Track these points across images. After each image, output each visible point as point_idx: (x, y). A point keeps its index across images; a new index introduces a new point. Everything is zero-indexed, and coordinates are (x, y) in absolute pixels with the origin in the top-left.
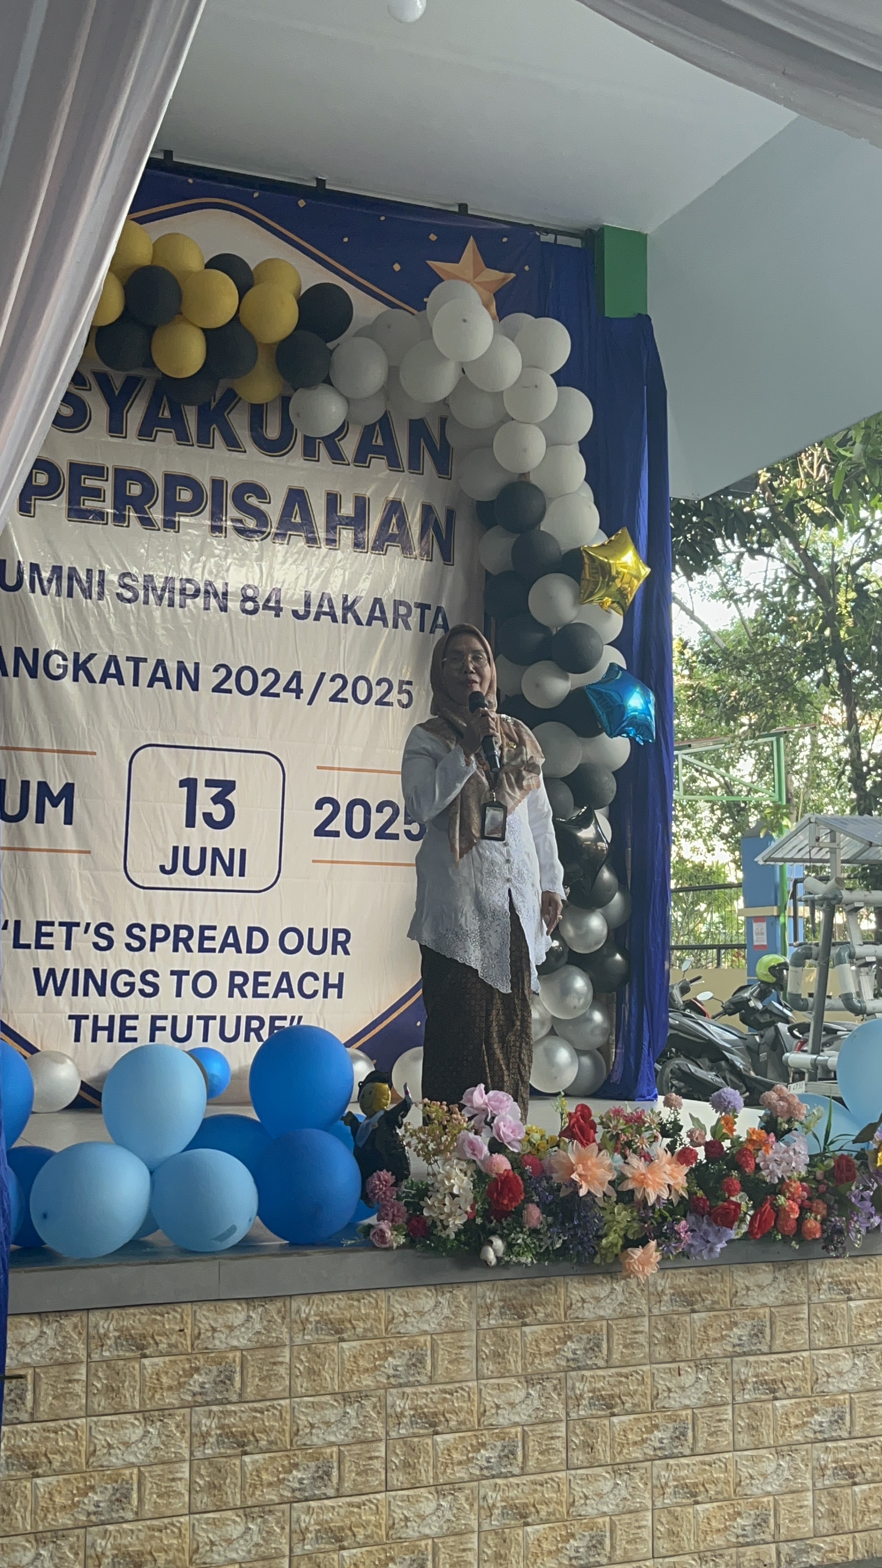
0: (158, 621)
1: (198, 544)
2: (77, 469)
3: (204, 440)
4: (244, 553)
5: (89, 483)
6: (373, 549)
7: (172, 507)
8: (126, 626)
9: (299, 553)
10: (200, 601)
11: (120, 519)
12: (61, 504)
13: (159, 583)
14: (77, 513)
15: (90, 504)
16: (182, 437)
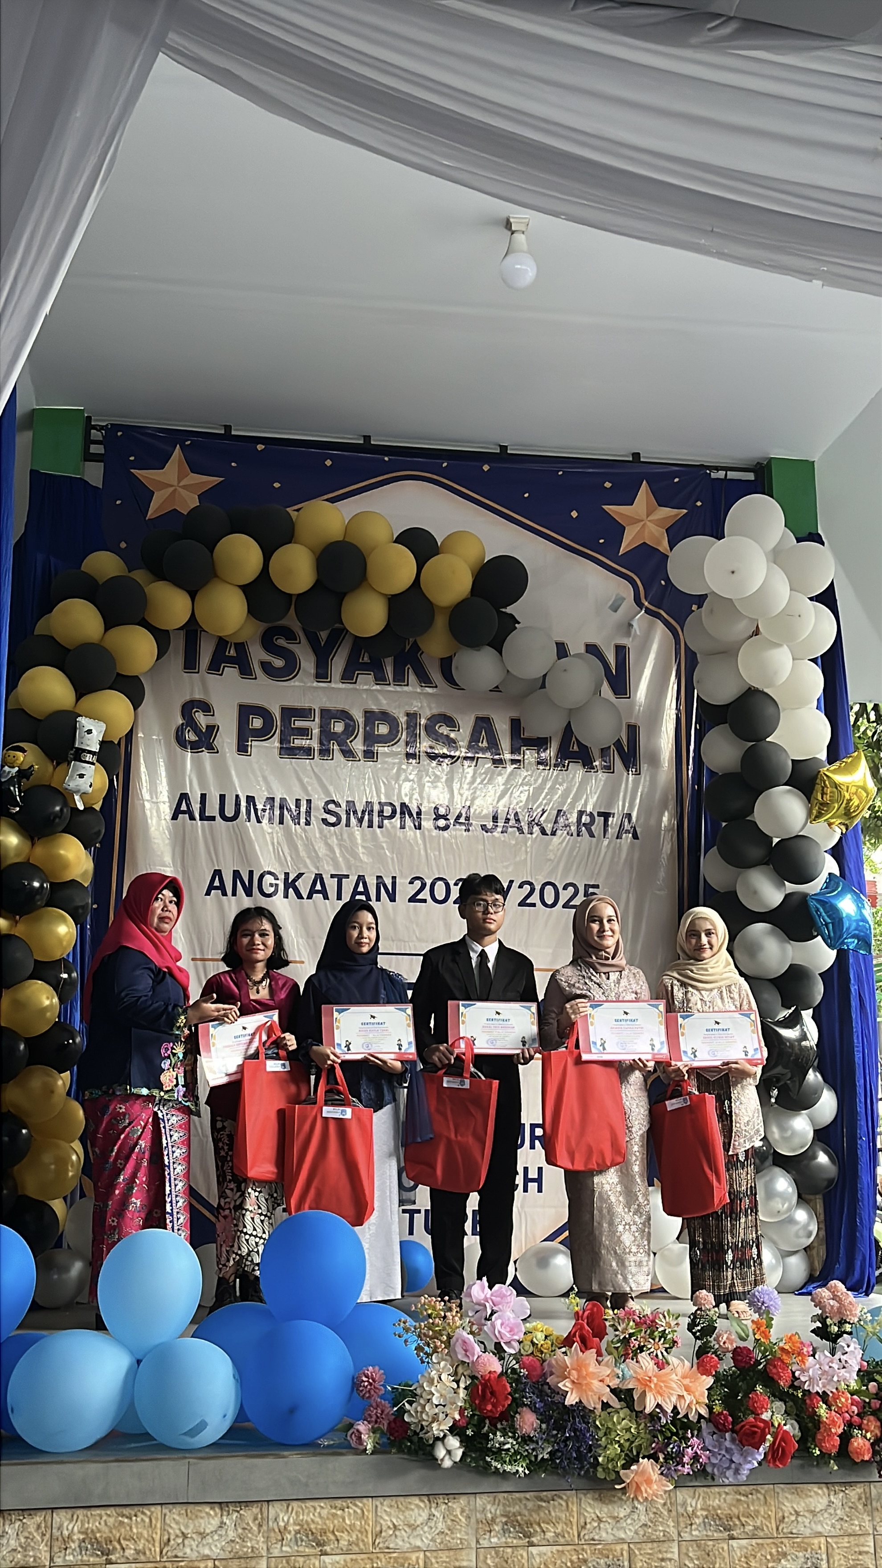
0: (359, 841)
1: (395, 771)
2: (289, 713)
3: (400, 678)
4: (436, 776)
5: (299, 724)
6: (556, 766)
7: (371, 739)
8: (330, 848)
9: (486, 773)
10: (397, 821)
11: (325, 752)
12: (275, 743)
13: (360, 808)
14: (288, 751)
15: (298, 742)
16: (380, 679)
